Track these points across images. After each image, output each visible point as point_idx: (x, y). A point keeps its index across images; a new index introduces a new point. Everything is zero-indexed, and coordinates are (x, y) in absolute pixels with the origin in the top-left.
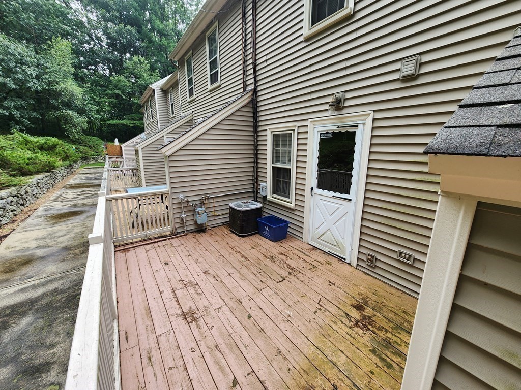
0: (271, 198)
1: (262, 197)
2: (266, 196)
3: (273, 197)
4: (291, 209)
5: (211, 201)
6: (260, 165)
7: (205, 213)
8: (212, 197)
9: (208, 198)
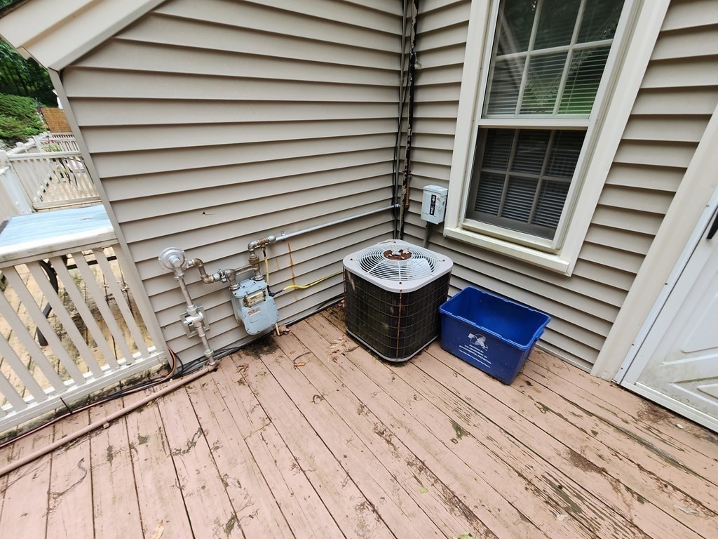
0: (459, 230)
1: (424, 225)
2: (442, 224)
3: (465, 228)
4: (560, 276)
5: (282, 250)
6: (420, 128)
7: (269, 298)
8: (284, 241)
9: (272, 245)
